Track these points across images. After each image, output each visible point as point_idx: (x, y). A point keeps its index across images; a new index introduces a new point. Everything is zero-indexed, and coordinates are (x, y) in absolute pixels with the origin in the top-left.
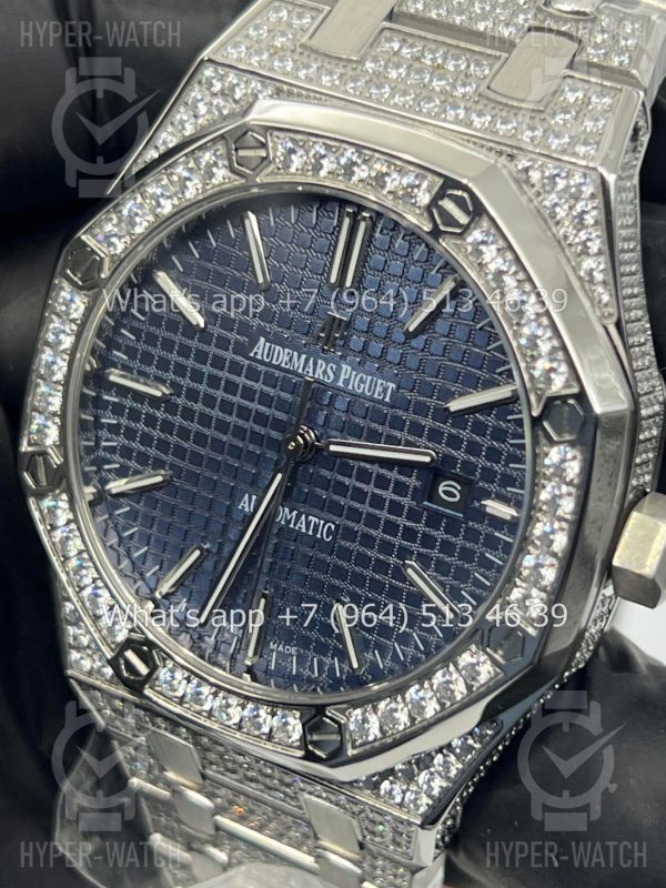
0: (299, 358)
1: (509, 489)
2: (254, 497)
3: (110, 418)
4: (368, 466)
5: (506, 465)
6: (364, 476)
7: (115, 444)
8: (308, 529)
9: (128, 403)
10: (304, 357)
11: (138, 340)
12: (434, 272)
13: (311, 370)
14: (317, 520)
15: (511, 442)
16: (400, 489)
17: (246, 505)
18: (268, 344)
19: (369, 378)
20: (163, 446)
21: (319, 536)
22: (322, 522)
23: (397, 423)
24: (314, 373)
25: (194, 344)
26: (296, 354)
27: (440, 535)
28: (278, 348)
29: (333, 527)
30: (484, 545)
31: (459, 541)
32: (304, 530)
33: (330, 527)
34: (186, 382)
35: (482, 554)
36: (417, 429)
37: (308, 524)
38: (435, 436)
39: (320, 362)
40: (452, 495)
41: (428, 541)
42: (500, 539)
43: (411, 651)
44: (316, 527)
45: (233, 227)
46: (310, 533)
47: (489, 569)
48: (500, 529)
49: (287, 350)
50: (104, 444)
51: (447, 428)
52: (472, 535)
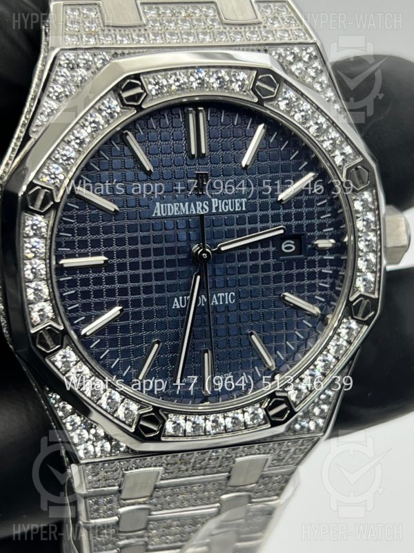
0: (184, 206)
1: (324, 231)
2: (181, 298)
3: (68, 291)
4: (243, 251)
5: (319, 218)
6: (242, 258)
7: (78, 305)
8: (219, 302)
9: (79, 276)
10: (187, 204)
11: (73, 236)
12: (248, 128)
13: (194, 210)
14: (223, 294)
15: (318, 204)
16: (265, 256)
17: (177, 304)
18: (162, 205)
19: (230, 201)
20: (111, 293)
21: (227, 302)
22: (227, 294)
23: (253, 220)
24: (196, 211)
25: (113, 223)
26: (181, 204)
27: (295, 271)
28: (169, 205)
29: (234, 294)
30: (319, 267)
31: (306, 270)
32: (217, 303)
33: (232, 295)
34: (115, 248)
35: (320, 272)
36: (264, 219)
37: (218, 299)
38: (276, 219)
39: (197, 203)
40: (290, 248)
41: (289, 278)
42: (327, 259)
43: (296, 342)
44: (224, 298)
45: (117, 144)
46: (221, 303)
47: (325, 278)
48: (325, 254)
49: (175, 204)
50: (69, 308)
51: (282, 211)
52: (312, 264)
